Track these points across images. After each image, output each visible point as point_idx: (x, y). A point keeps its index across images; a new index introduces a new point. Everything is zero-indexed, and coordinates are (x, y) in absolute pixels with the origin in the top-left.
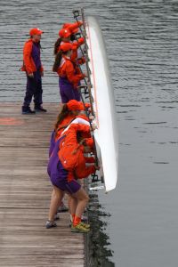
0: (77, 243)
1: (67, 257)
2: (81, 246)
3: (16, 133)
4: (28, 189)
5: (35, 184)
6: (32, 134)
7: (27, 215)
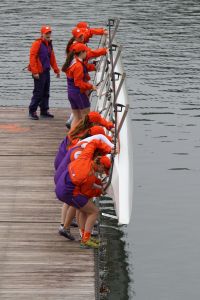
0: (87, 260)
1: (77, 275)
2: (92, 263)
3: (21, 141)
4: (35, 201)
5: (42, 196)
6: (38, 141)
7: (33, 229)
